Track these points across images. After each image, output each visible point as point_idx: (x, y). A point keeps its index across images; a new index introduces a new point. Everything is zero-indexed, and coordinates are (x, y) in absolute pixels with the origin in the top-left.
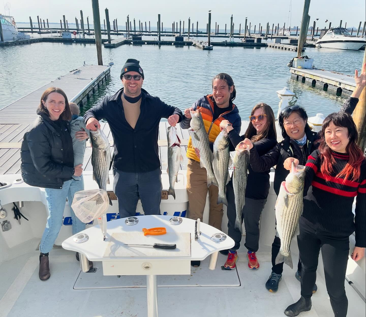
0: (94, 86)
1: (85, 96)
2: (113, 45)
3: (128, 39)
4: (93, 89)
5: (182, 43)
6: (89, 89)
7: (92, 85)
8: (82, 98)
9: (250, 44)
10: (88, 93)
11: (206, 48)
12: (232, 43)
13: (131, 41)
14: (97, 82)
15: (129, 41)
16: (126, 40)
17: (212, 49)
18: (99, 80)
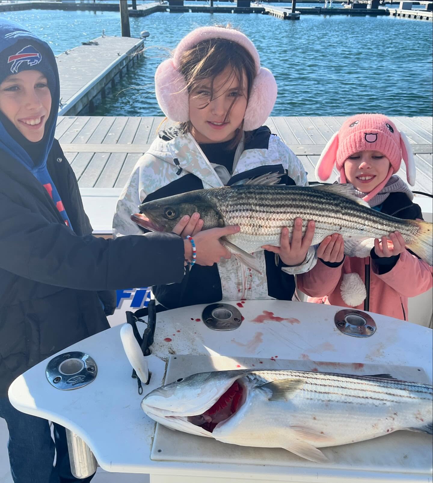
0: (121, 68)
1: (109, 82)
2: (140, 12)
3: (162, 4)
4: (121, 72)
5: (248, 10)
6: (114, 71)
7: (119, 65)
8: (105, 84)
9: (359, 11)
10: (113, 78)
11: (289, 16)
12: (329, 9)
13: (167, 7)
14: (125, 61)
15: (163, 8)
16: (160, 5)
17: (298, 18)
18: (129, 59)
